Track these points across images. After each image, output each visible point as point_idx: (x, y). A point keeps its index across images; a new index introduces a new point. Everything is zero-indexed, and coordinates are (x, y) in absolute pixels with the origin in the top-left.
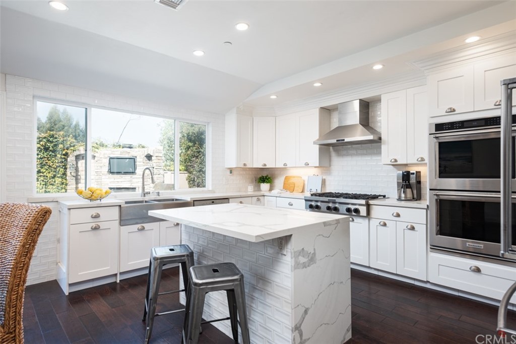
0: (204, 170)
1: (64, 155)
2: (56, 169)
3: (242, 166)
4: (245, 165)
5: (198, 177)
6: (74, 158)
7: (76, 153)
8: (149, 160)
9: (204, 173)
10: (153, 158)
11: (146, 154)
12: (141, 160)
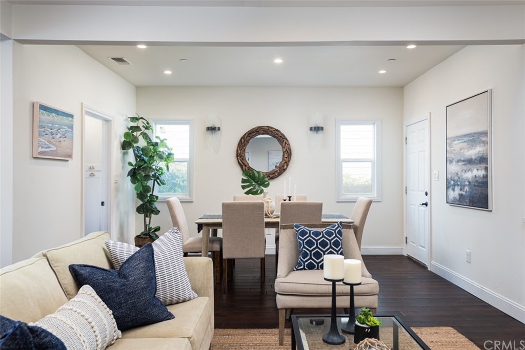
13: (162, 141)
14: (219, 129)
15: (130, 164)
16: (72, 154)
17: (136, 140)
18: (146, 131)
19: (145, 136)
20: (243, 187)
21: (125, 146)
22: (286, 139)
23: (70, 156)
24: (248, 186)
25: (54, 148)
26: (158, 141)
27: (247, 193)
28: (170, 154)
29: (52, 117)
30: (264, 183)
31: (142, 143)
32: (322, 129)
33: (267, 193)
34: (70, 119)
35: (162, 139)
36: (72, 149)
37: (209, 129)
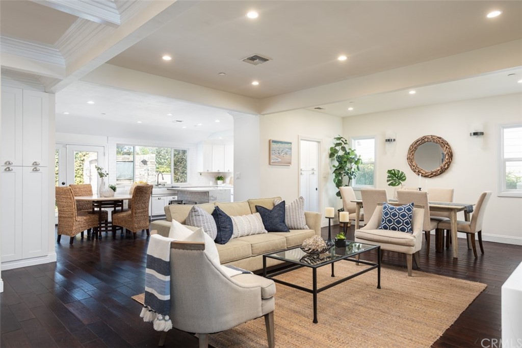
0: (186, 172)
1: (82, 161)
2: (76, 171)
3: (206, 171)
4: (208, 171)
5: (181, 177)
6: (88, 163)
7: (90, 159)
8: (145, 164)
9: (186, 174)
10: (148, 163)
11: (142, 160)
12: (138, 164)
13: (353, 151)
14: (394, 140)
15: (334, 166)
16: (291, 162)
17: (336, 151)
18: (345, 146)
19: (343, 149)
20: (388, 181)
21: (331, 155)
22: (447, 144)
23: (290, 163)
24: (390, 180)
25: (280, 160)
26: (350, 151)
27: (389, 185)
28: (359, 159)
29: (279, 145)
30: (402, 178)
31: (341, 153)
32: (482, 134)
33: (404, 185)
34: (289, 145)
35: (353, 149)
36: (291, 160)
37: (386, 140)
